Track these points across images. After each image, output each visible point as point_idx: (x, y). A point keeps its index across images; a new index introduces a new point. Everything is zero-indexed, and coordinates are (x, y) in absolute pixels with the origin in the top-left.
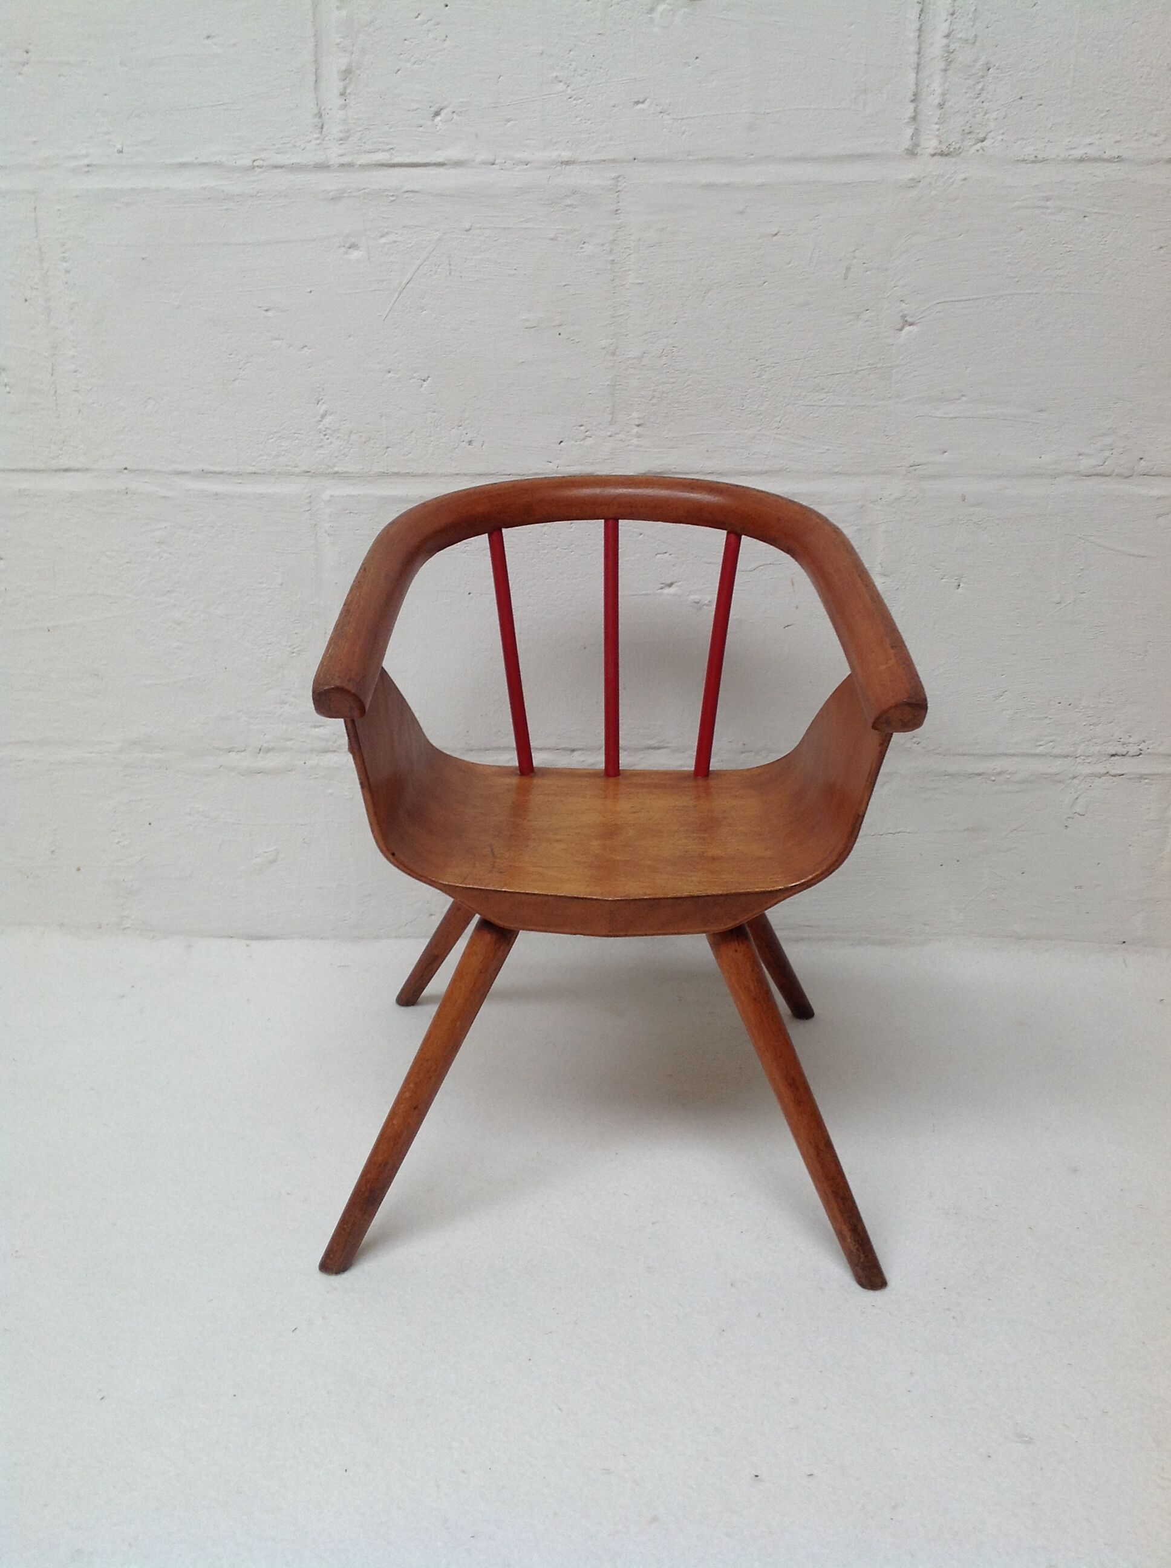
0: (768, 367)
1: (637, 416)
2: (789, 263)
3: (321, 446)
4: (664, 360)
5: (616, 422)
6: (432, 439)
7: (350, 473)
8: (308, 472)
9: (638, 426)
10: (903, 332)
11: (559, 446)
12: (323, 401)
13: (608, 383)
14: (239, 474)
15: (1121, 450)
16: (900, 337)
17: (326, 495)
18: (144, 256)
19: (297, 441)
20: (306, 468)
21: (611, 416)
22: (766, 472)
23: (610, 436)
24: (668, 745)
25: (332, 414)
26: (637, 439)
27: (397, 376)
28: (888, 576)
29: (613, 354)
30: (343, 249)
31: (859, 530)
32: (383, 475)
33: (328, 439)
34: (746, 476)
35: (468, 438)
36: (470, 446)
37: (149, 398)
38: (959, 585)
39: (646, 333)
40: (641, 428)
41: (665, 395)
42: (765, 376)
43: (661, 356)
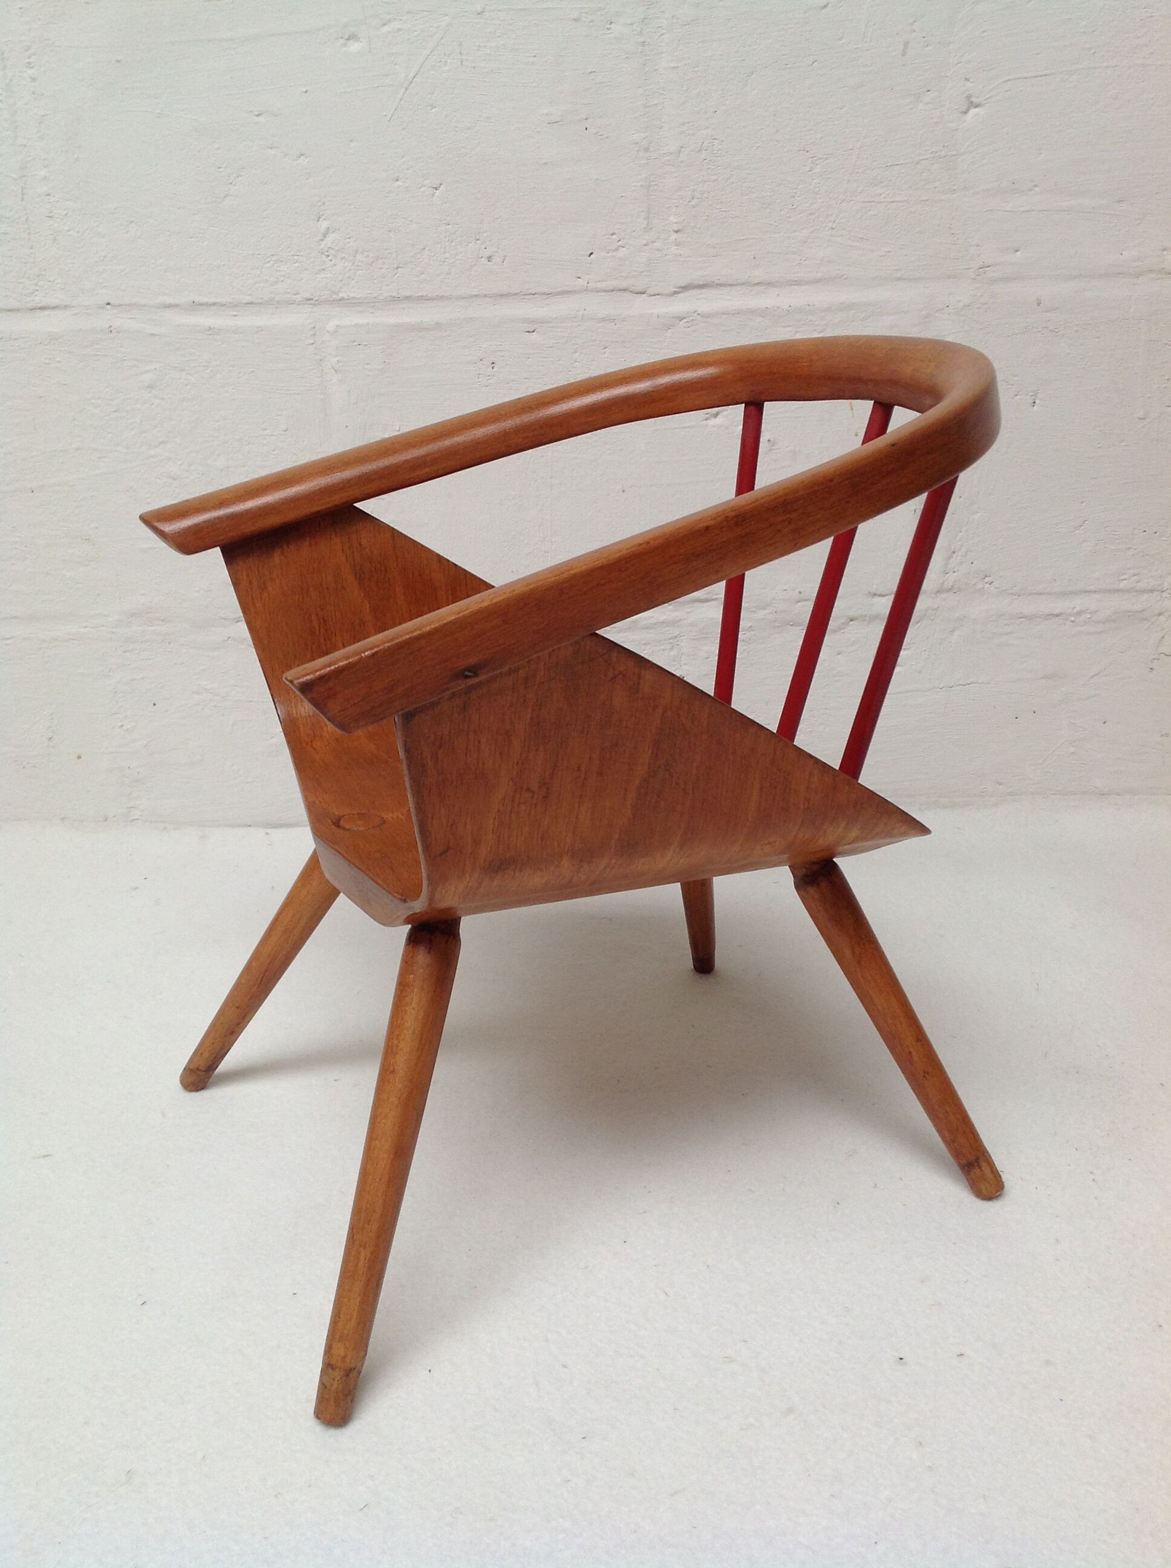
0: (820, 159)
1: (675, 221)
2: (840, 39)
3: (324, 270)
4: (703, 155)
5: (652, 228)
6: (447, 255)
7: (357, 298)
8: (310, 299)
9: (677, 232)
10: (968, 115)
11: (589, 258)
12: (324, 217)
13: (641, 183)
14: (235, 306)
16: (965, 121)
17: (331, 326)
18: (120, 58)
19: (297, 264)
20: (308, 295)
21: (646, 222)
22: (819, 281)
23: (645, 245)
25: (334, 232)
26: (675, 247)
27: (407, 185)
30: (342, 41)
32: (395, 300)
33: (331, 260)
34: (798, 285)
35: (488, 253)
36: (490, 263)
38: (1034, 403)
39: (683, 124)
40: (679, 235)
41: (706, 195)
42: (817, 170)
43: (700, 150)
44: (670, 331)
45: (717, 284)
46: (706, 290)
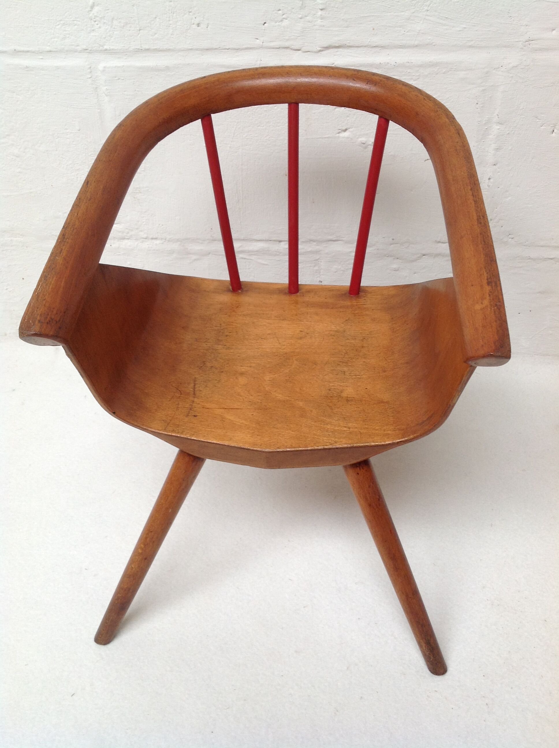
1: (321, 2)
3: (93, 30)
5: (305, 7)
6: (171, 22)
7: (115, 50)
8: (86, 50)
9: (322, 10)
11: (263, 26)
14: (40, 52)
17: (101, 66)
19: (76, 27)
20: (84, 47)
22: (417, 46)
23: (301, 18)
24: (342, 239)
25: (98, 5)
26: (321, 20)
31: (484, 90)
32: (139, 51)
33: (97, 24)
35: (197, 21)
36: (199, 28)
38: (553, 131)
40: (323, 12)
45: (347, 46)
46: (340, 49)
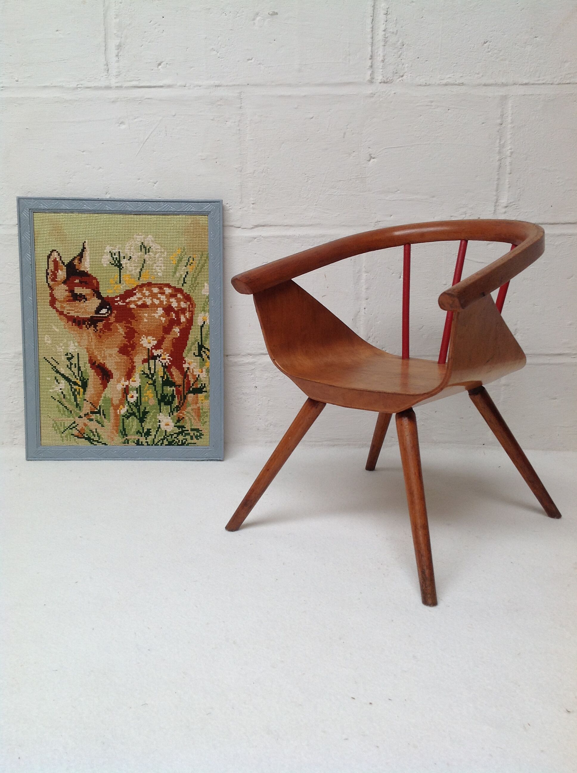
0: (310, 177)
1: (252, 200)
2: (318, 131)
4: (264, 174)
5: (243, 202)
9: (253, 204)
10: (370, 161)
12: (108, 193)
13: (238, 184)
15: (470, 214)
16: (369, 164)
18: (27, 127)
21: (241, 199)
22: (311, 225)
23: (240, 209)
26: (253, 210)
27: (143, 181)
28: (368, 273)
29: (241, 171)
30: (118, 124)
34: (303, 227)
37: (29, 192)
38: (400, 277)
39: (255, 162)
40: (254, 205)
41: (265, 190)
42: (309, 182)
43: (262, 173)
44: (250, 243)
45: (269, 225)
46: (265, 227)
